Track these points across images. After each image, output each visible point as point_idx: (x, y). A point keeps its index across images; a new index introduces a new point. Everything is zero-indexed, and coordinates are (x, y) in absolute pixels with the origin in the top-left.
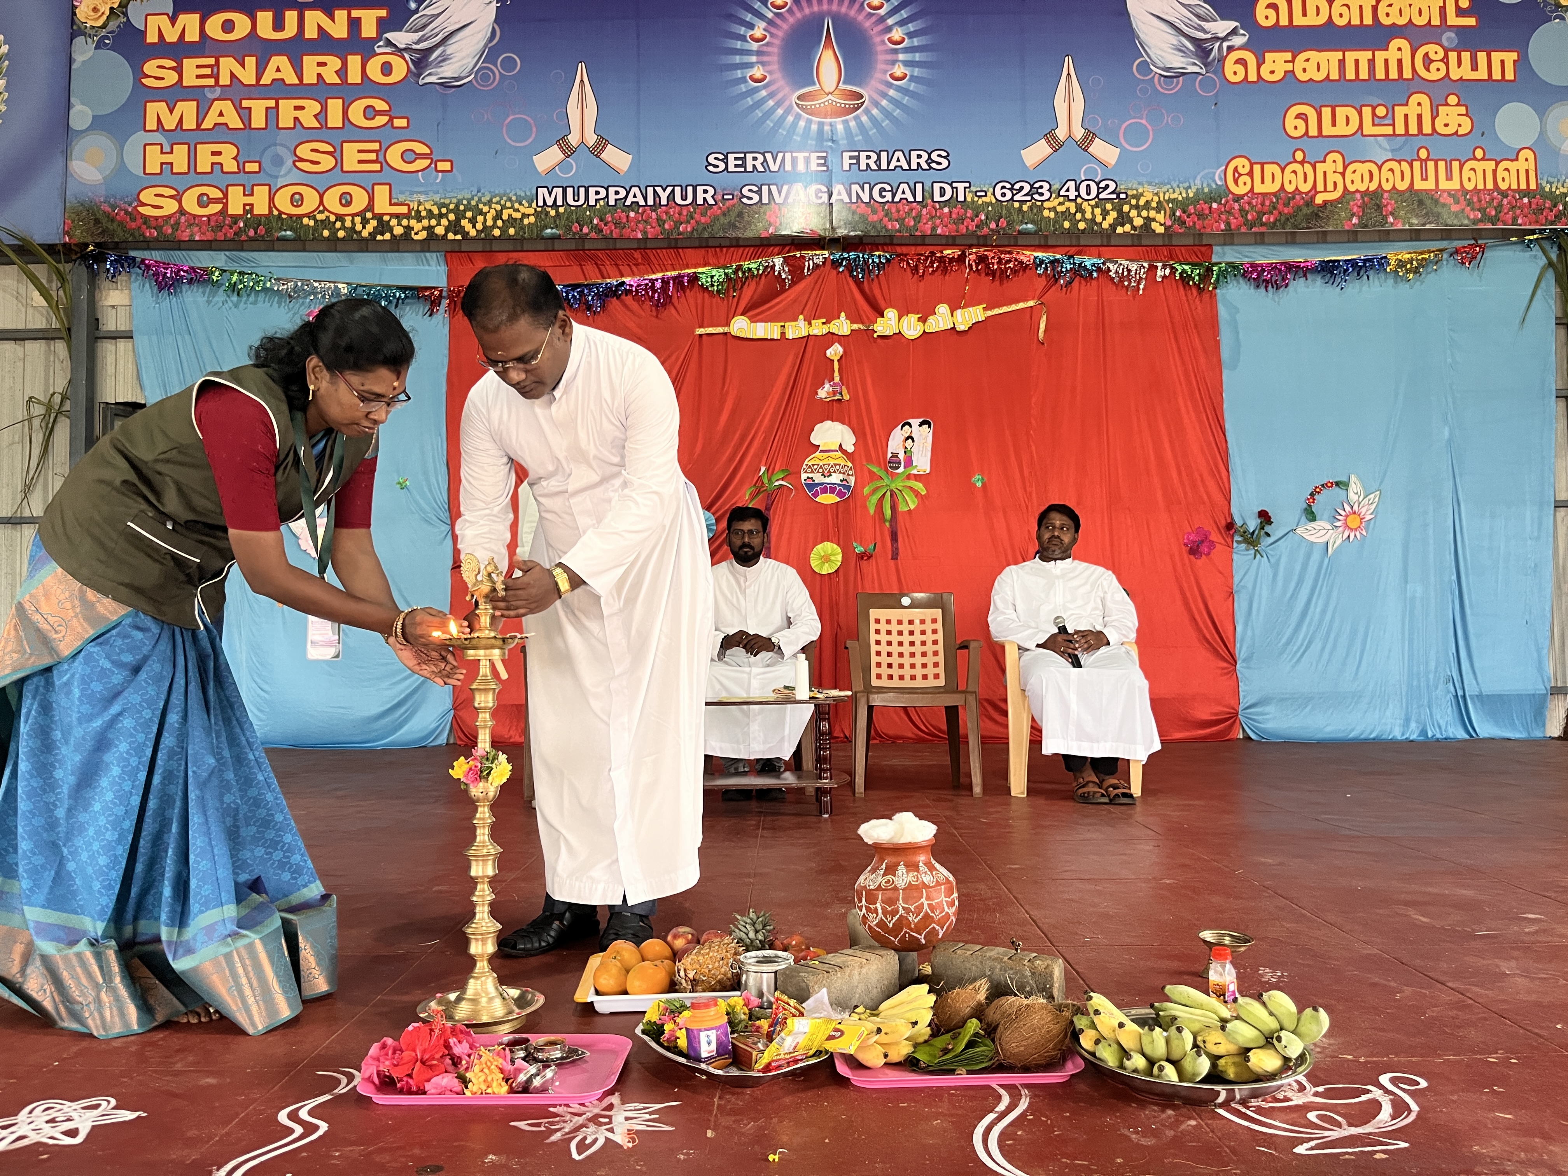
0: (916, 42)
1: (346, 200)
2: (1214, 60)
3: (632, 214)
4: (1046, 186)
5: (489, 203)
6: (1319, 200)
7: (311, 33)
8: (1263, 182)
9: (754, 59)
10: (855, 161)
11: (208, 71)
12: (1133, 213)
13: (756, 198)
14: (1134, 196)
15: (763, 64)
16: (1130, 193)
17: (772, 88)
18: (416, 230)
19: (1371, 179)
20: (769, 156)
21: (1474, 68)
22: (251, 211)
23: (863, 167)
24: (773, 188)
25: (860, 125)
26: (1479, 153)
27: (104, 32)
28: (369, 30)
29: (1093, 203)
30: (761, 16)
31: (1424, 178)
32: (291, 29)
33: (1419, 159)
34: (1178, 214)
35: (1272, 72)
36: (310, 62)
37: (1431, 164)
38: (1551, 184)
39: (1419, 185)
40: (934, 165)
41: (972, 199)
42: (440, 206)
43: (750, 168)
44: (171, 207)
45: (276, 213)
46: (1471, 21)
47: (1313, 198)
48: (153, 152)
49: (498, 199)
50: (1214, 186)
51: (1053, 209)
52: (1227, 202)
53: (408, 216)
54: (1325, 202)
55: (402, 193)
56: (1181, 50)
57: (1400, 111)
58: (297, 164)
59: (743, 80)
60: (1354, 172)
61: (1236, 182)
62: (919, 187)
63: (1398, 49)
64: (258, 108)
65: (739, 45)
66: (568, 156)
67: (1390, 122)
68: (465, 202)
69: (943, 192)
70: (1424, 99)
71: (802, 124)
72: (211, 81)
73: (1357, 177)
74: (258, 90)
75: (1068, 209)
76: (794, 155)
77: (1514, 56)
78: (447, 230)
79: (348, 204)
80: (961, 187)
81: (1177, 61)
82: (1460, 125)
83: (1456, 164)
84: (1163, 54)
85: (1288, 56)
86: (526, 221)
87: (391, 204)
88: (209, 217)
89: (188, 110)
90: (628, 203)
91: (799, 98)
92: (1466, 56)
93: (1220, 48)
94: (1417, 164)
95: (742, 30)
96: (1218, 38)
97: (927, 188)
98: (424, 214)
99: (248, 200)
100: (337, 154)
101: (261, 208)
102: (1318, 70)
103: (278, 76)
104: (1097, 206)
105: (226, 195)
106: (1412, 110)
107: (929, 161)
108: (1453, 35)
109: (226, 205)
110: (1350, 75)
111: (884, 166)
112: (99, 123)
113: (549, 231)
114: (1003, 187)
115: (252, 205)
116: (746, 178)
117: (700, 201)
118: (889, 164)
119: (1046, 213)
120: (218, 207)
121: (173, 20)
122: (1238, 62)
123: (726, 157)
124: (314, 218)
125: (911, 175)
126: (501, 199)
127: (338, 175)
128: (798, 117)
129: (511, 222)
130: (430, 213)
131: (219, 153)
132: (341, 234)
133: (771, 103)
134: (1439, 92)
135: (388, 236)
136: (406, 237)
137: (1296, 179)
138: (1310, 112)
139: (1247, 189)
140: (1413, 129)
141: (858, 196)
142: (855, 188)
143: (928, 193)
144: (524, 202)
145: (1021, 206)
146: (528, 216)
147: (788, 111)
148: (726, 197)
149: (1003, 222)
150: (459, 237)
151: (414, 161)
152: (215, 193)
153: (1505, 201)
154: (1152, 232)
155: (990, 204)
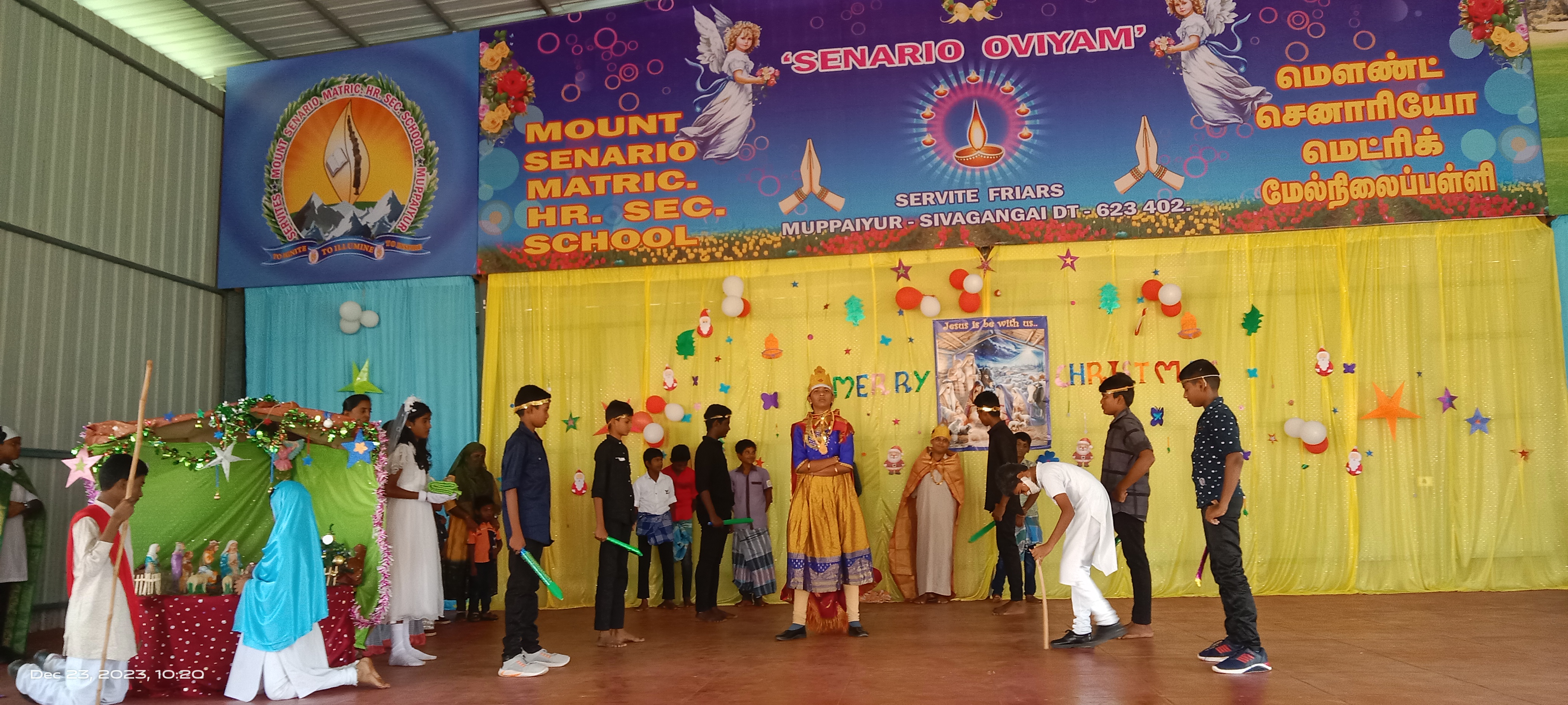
0: (1036, 112)
1: (657, 238)
2: (1248, 114)
3: (846, 238)
4: (1133, 205)
5: (750, 235)
6: (1331, 206)
7: (633, 131)
8: (1289, 196)
9: (925, 130)
10: (998, 194)
11: (567, 159)
12: (1197, 221)
13: (930, 223)
14: (1196, 210)
15: (932, 133)
16: (1193, 207)
17: (939, 148)
18: (703, 255)
19: (1369, 191)
20: (938, 194)
21: (1443, 107)
22: (596, 248)
23: (1004, 198)
24: (942, 215)
25: (1001, 171)
26: (1450, 167)
27: (499, 136)
28: (670, 127)
29: (1167, 215)
30: (929, 101)
31: (1409, 187)
32: (620, 129)
33: (1404, 174)
34: (1228, 220)
35: (1291, 120)
36: (633, 150)
37: (1413, 178)
38: (1507, 185)
39: (1405, 192)
40: (1053, 194)
41: (1082, 216)
42: (718, 238)
43: (925, 203)
44: (545, 248)
45: (612, 248)
46: (1439, 74)
47: (1327, 206)
48: (533, 213)
49: (756, 232)
50: (1254, 200)
51: (1139, 221)
52: (1263, 211)
53: (697, 247)
54: (1337, 208)
55: (693, 231)
56: (1223, 107)
57: (1387, 141)
58: (626, 216)
59: (919, 144)
60: (1356, 185)
61: (1270, 196)
62: (1043, 210)
63: (1384, 97)
64: (600, 182)
65: (915, 121)
66: (802, 201)
67: (1381, 149)
68: (734, 235)
69: (1060, 213)
70: (1406, 132)
71: (960, 171)
72: (570, 166)
73: (1358, 189)
74: (600, 170)
75: (1149, 220)
76: (956, 192)
77: (1474, 96)
78: (723, 254)
79: (659, 240)
80: (1073, 208)
81: (1221, 116)
82: (1434, 149)
83: (1432, 176)
84: (1210, 111)
85: (1303, 108)
86: (775, 246)
87: (686, 239)
88: (570, 253)
89: (555, 185)
90: (843, 230)
91: (957, 154)
92: (1436, 99)
93: (1252, 105)
94: (1402, 178)
95: (917, 111)
96: (1251, 99)
97: (1048, 210)
98: (708, 244)
99: (595, 241)
100: (651, 209)
101: (603, 246)
102: (1325, 116)
103: (612, 160)
104: (1170, 217)
105: (580, 238)
106: (1397, 139)
107: (1050, 192)
108: (1424, 85)
109: (580, 246)
110: (1349, 118)
111: (1018, 197)
112: (498, 196)
113: (790, 251)
114: (1103, 207)
115: (597, 244)
116: (924, 210)
117: (892, 227)
118: (1021, 195)
119: (1134, 223)
120: (576, 247)
121: (544, 127)
122: (1266, 114)
123: (909, 197)
124: (637, 251)
125: (1037, 202)
126: (759, 232)
127: (652, 222)
128: (957, 167)
129: (765, 247)
130: (711, 243)
131: (575, 212)
132: (654, 260)
133: (938, 158)
134: (1416, 126)
135: (684, 260)
136: (697, 260)
137: (1313, 192)
138: (1321, 145)
139: (1278, 200)
140: (1398, 154)
141: (1001, 218)
142: (999, 212)
143: (1050, 213)
144: (774, 233)
145: (1116, 220)
146: (776, 242)
147: (950, 163)
148: (909, 223)
149: (1104, 231)
150: (731, 258)
151: (701, 209)
152: (573, 238)
153: (1472, 200)
154: (1211, 234)
155: (1094, 219)
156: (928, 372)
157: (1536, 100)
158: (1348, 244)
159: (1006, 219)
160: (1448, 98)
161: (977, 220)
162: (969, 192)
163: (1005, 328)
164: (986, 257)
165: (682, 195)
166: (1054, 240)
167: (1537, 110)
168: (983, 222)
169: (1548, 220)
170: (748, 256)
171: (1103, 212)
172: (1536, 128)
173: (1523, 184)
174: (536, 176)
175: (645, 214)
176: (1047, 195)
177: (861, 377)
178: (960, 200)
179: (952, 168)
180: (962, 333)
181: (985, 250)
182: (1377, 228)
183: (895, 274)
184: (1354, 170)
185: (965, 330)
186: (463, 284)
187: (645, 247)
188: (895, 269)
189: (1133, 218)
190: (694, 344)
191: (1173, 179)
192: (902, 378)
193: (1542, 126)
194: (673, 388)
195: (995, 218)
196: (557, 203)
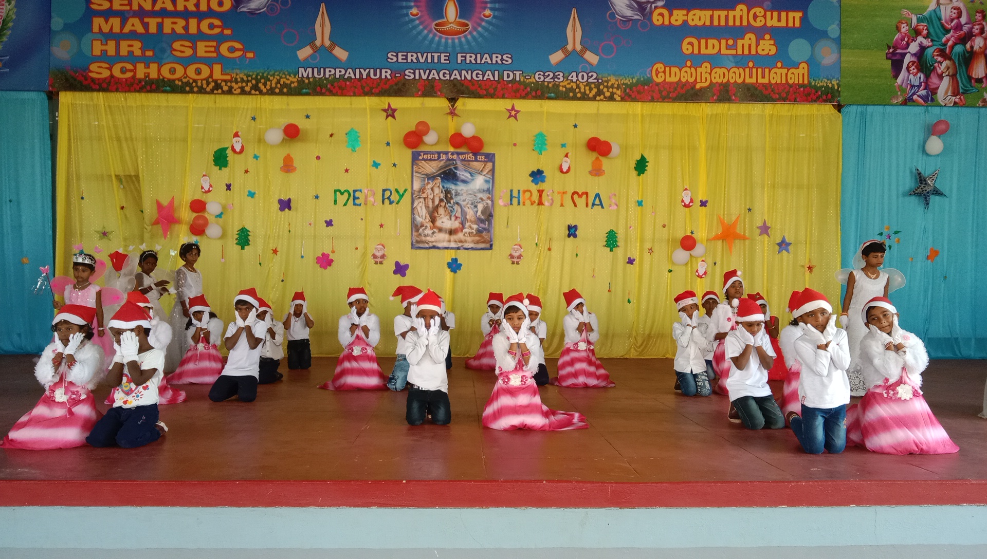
1: (198, 71)
2: (647, 13)
3: (348, 83)
4: (561, 74)
5: (273, 75)
6: (698, 86)
8: (670, 76)
9: (412, 4)
10: (464, 58)
12: (605, 90)
13: (412, 76)
14: (606, 81)
15: (418, 7)
16: (604, 79)
17: (422, 19)
18: (235, 88)
19: (724, 77)
20: (419, 55)
21: (779, 20)
22: (148, 76)
23: (468, 61)
24: (422, 71)
29: (585, 84)
31: (751, 77)
33: (749, 67)
34: (627, 91)
35: (677, 20)
37: (754, 70)
38: (815, 81)
39: (748, 80)
40: (504, 62)
41: (524, 79)
42: (248, 76)
43: (409, 61)
44: (106, 74)
45: (161, 77)
47: (695, 86)
48: (97, 44)
49: (278, 73)
50: (646, 78)
51: (565, 86)
52: (652, 86)
53: (231, 81)
54: (701, 88)
55: (228, 68)
56: (630, 7)
57: (740, 42)
58: (173, 52)
59: (407, 15)
60: (716, 73)
61: (657, 75)
62: (496, 73)
63: (741, 9)
64: (153, 23)
66: (315, 52)
67: (735, 48)
68: (261, 74)
69: (508, 77)
70: (753, 36)
71: (437, 39)
72: (128, 8)
73: (717, 75)
74: (153, 14)
75: (572, 87)
76: (433, 54)
77: (800, 14)
78: (251, 89)
79: (199, 74)
80: (518, 73)
81: (628, 13)
82: (770, 50)
83: (767, 70)
84: (621, 9)
85: (685, 12)
86: (292, 85)
88: (126, 79)
89: (115, 22)
90: (346, 77)
91: (436, 25)
92: (775, 14)
93: (651, 7)
94: (747, 70)
96: (650, 2)
97: (500, 73)
98: (239, 80)
99: (147, 71)
100: (194, 48)
101: (154, 75)
102: (700, 20)
103: (163, 6)
104: (587, 85)
105: (135, 67)
106: (746, 41)
107: (502, 60)
108: (769, 3)
109: (135, 73)
110: (716, 23)
111: (479, 61)
112: (68, 28)
113: (304, 90)
114: (539, 74)
115: (149, 74)
116: (408, 66)
117: (383, 77)
118: (481, 60)
119: (561, 88)
120: (131, 74)
122: (659, 14)
123: (397, 55)
124: (181, 80)
125: (493, 67)
126: (280, 73)
127: (194, 59)
128: (435, 35)
129: (285, 85)
130: (242, 79)
131: (132, 46)
132: (195, 89)
133: (421, 27)
134: (760, 33)
135: (220, 91)
136: (230, 92)
137: (685, 75)
138: (695, 42)
139: (662, 80)
140: (746, 52)
141: (465, 76)
142: (464, 72)
143: (501, 76)
144: (292, 75)
145: (548, 84)
146: (294, 83)
147: (430, 31)
148: (397, 75)
149: (539, 93)
150: (257, 93)
151: (234, 52)
152: (130, 67)
153: (791, 89)
154: (614, 100)
155: (533, 83)
156: (405, 190)
157: (840, 21)
158: (707, 115)
159: (469, 78)
160: (783, 14)
161: (448, 77)
162: (443, 55)
163: (464, 160)
164: (453, 106)
165: (220, 39)
166: (503, 97)
167: (840, 29)
168: (452, 78)
169: (839, 108)
170: (271, 92)
171: (539, 78)
172: (838, 42)
173: (826, 81)
174: (100, 14)
175: (189, 52)
176: (500, 62)
177: (356, 191)
178: (436, 61)
179: (431, 36)
180: (433, 162)
181: (453, 100)
182: (727, 105)
183: (385, 114)
184: (714, 61)
185: (435, 160)
186: (37, 99)
187: (188, 78)
188: (385, 110)
189: (561, 84)
190: (228, 159)
191: (592, 58)
192: (387, 194)
193: (842, 41)
194: (209, 191)
195: (461, 77)
196: (118, 38)
